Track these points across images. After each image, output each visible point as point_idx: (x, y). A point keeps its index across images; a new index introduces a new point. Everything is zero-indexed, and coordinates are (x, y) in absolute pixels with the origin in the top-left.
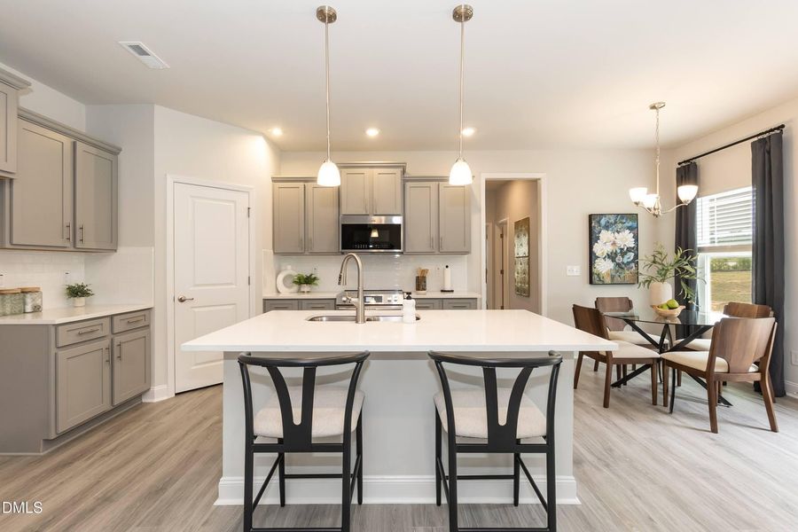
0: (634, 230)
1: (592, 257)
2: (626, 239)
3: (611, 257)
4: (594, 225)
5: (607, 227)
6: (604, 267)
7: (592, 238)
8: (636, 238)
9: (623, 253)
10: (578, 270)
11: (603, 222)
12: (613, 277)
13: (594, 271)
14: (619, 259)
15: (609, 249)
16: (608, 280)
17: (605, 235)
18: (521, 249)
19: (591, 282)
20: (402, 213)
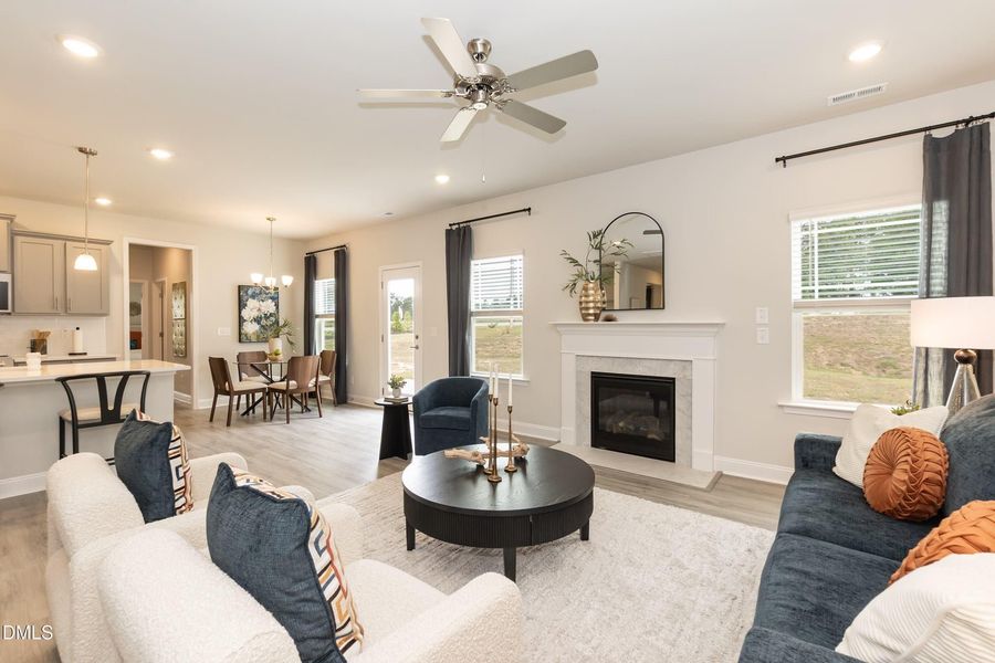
0: (275, 299)
1: (241, 321)
2: (269, 306)
3: (257, 320)
4: (243, 294)
5: (253, 297)
6: (251, 328)
7: (241, 305)
8: (277, 305)
9: (267, 317)
10: (230, 330)
11: (250, 292)
12: (258, 336)
13: (243, 332)
14: (263, 322)
15: (255, 314)
16: (254, 338)
17: (252, 303)
18: (178, 312)
19: (240, 341)
20: (9, 271)
